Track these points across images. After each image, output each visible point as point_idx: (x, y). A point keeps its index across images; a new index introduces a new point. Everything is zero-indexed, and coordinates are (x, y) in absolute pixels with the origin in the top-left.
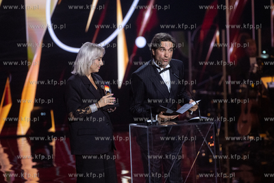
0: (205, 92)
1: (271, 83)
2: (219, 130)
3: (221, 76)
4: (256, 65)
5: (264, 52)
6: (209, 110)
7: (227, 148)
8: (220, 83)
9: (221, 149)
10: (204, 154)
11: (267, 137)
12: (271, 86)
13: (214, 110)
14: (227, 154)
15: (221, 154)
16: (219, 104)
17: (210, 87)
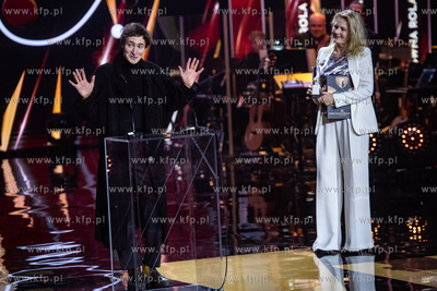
0: (204, 96)
1: (286, 82)
2: (221, 145)
3: (223, 75)
4: (267, 60)
5: (278, 42)
6: (209, 118)
7: (232, 168)
8: (222, 84)
9: (224, 169)
10: (202, 176)
11: (283, 151)
12: (286, 86)
13: (215, 118)
14: (233, 174)
15: (225, 175)
16: (221, 110)
17: (210, 90)
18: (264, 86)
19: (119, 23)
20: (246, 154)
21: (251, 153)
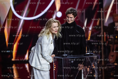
9: (100, 70)
10: (91, 73)
14: (103, 72)
15: (100, 72)
16: (99, 47)
17: (95, 38)
18: (117, 37)
19: (60, 11)
20: (109, 64)
21: (111, 64)
